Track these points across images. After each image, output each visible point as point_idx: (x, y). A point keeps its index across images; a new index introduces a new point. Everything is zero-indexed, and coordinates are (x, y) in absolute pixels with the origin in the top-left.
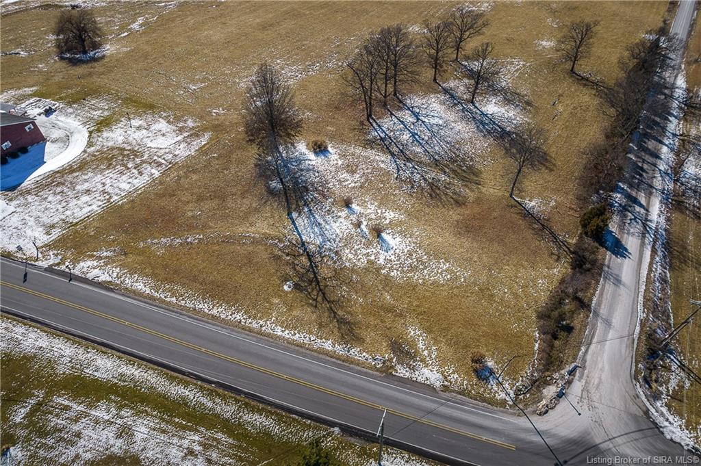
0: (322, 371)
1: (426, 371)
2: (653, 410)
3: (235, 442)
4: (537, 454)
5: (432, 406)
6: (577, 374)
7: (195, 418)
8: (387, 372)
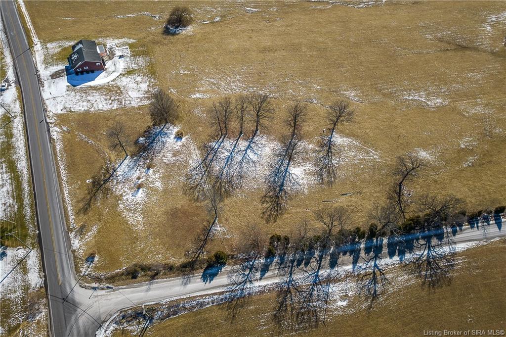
0: (57, 214)
1: (77, 241)
2: (107, 323)
3: (16, 211)
4: (62, 293)
5: (63, 251)
6: (109, 290)
7: (19, 198)
8: (70, 230)
